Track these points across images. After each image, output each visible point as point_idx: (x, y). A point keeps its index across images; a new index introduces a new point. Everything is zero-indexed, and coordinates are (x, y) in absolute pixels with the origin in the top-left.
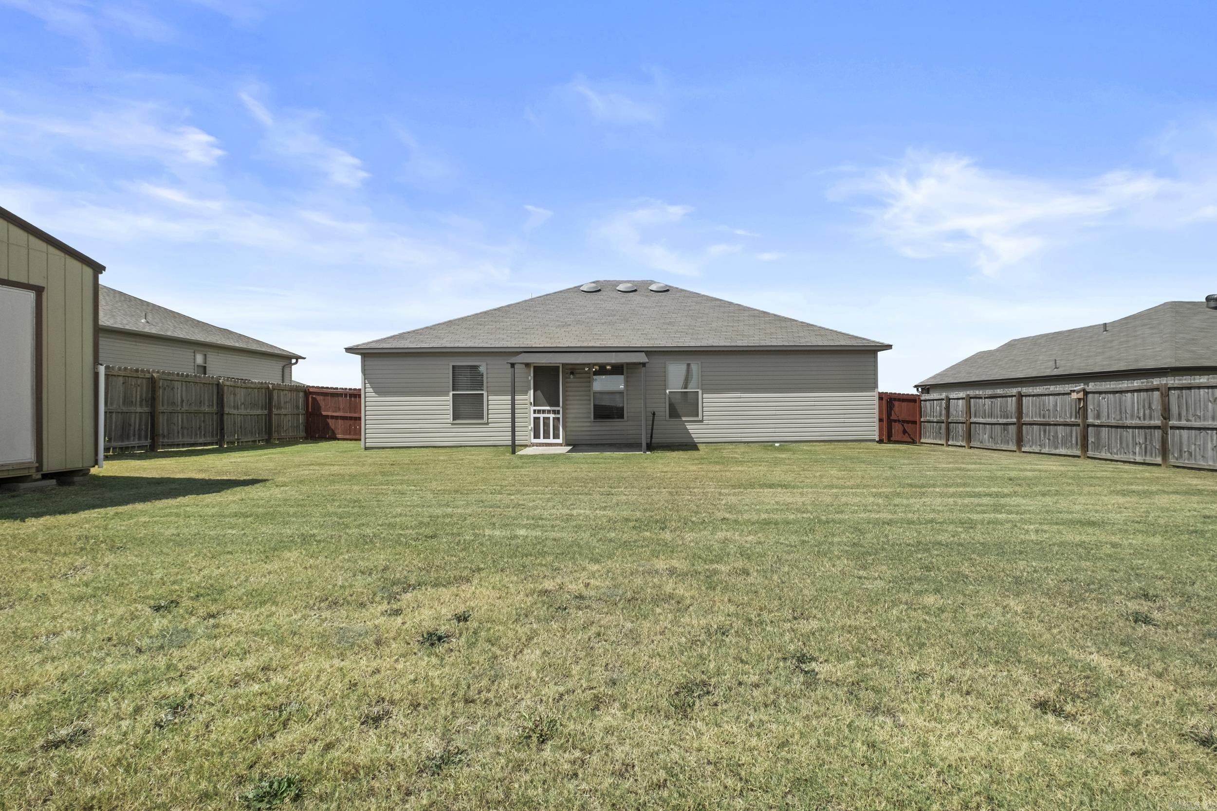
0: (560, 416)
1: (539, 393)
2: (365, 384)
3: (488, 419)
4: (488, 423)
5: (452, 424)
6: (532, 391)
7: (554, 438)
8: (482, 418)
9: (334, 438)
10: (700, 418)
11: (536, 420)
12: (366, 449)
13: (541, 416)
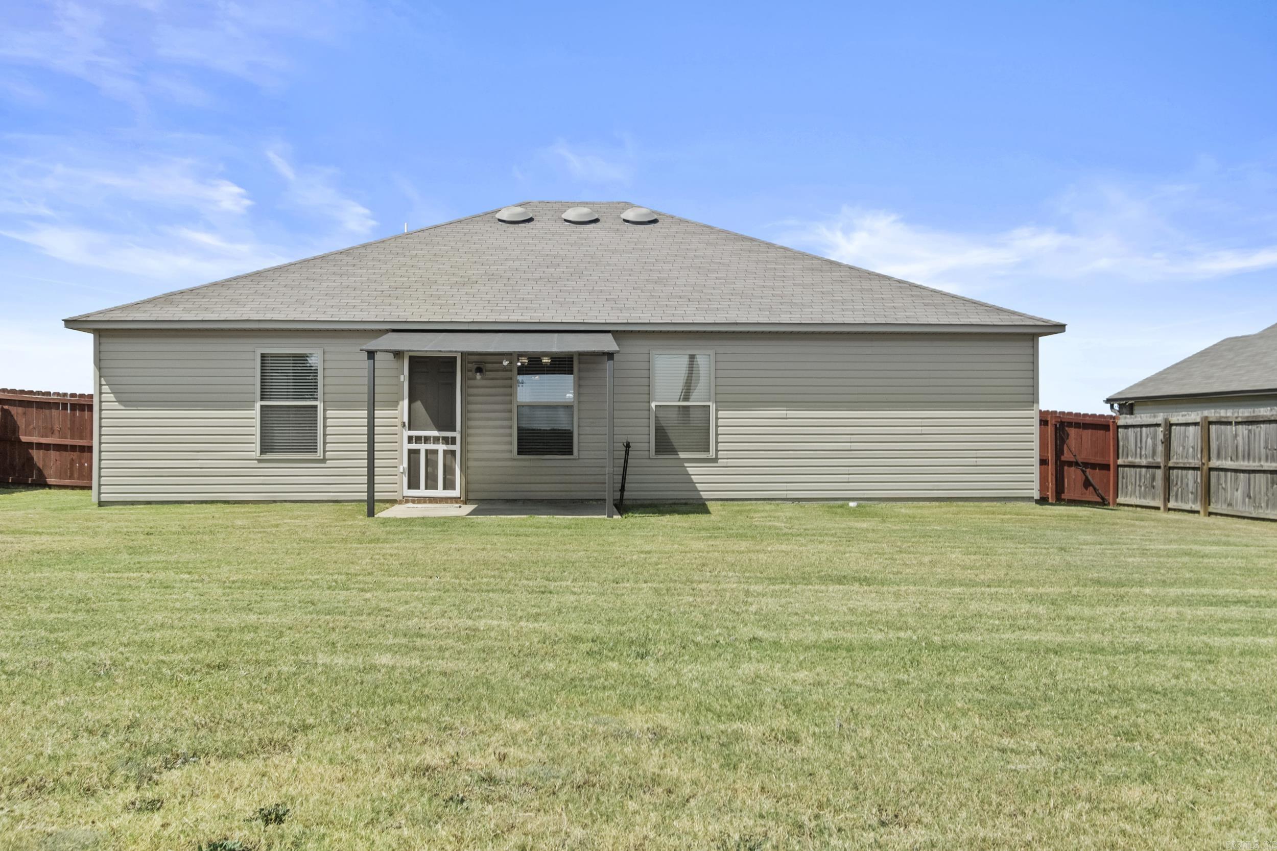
0: (457, 448)
1: (418, 405)
2: (101, 385)
3: (325, 451)
4: (324, 460)
5: (260, 461)
6: (406, 402)
7: (445, 488)
8: (315, 450)
9: (41, 484)
10: (712, 454)
11: (413, 454)
12: (101, 504)
13: (423, 447)
